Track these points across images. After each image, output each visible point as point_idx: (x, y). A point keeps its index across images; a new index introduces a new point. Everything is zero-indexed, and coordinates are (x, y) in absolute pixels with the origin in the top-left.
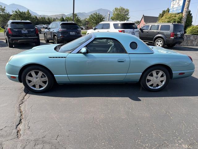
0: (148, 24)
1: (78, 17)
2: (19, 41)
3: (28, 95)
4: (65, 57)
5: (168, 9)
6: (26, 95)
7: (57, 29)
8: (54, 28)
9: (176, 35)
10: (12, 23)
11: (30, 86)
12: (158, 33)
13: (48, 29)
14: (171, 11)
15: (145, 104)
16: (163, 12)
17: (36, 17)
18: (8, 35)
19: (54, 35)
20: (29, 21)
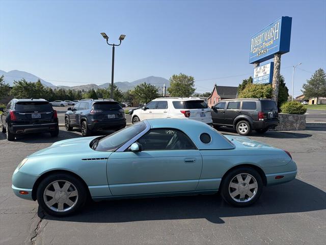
0: (223, 101)
1: (117, 90)
2: (25, 130)
3: (44, 220)
4: (106, 158)
5: (251, 78)
6: (41, 221)
7: (88, 110)
8: (82, 109)
9: (267, 115)
10: (19, 103)
11: (49, 206)
12: (240, 113)
13: (72, 110)
14: (255, 80)
15: (231, 228)
16: (244, 83)
17: (51, 90)
18: (8, 121)
19: (83, 120)
20: (44, 100)
